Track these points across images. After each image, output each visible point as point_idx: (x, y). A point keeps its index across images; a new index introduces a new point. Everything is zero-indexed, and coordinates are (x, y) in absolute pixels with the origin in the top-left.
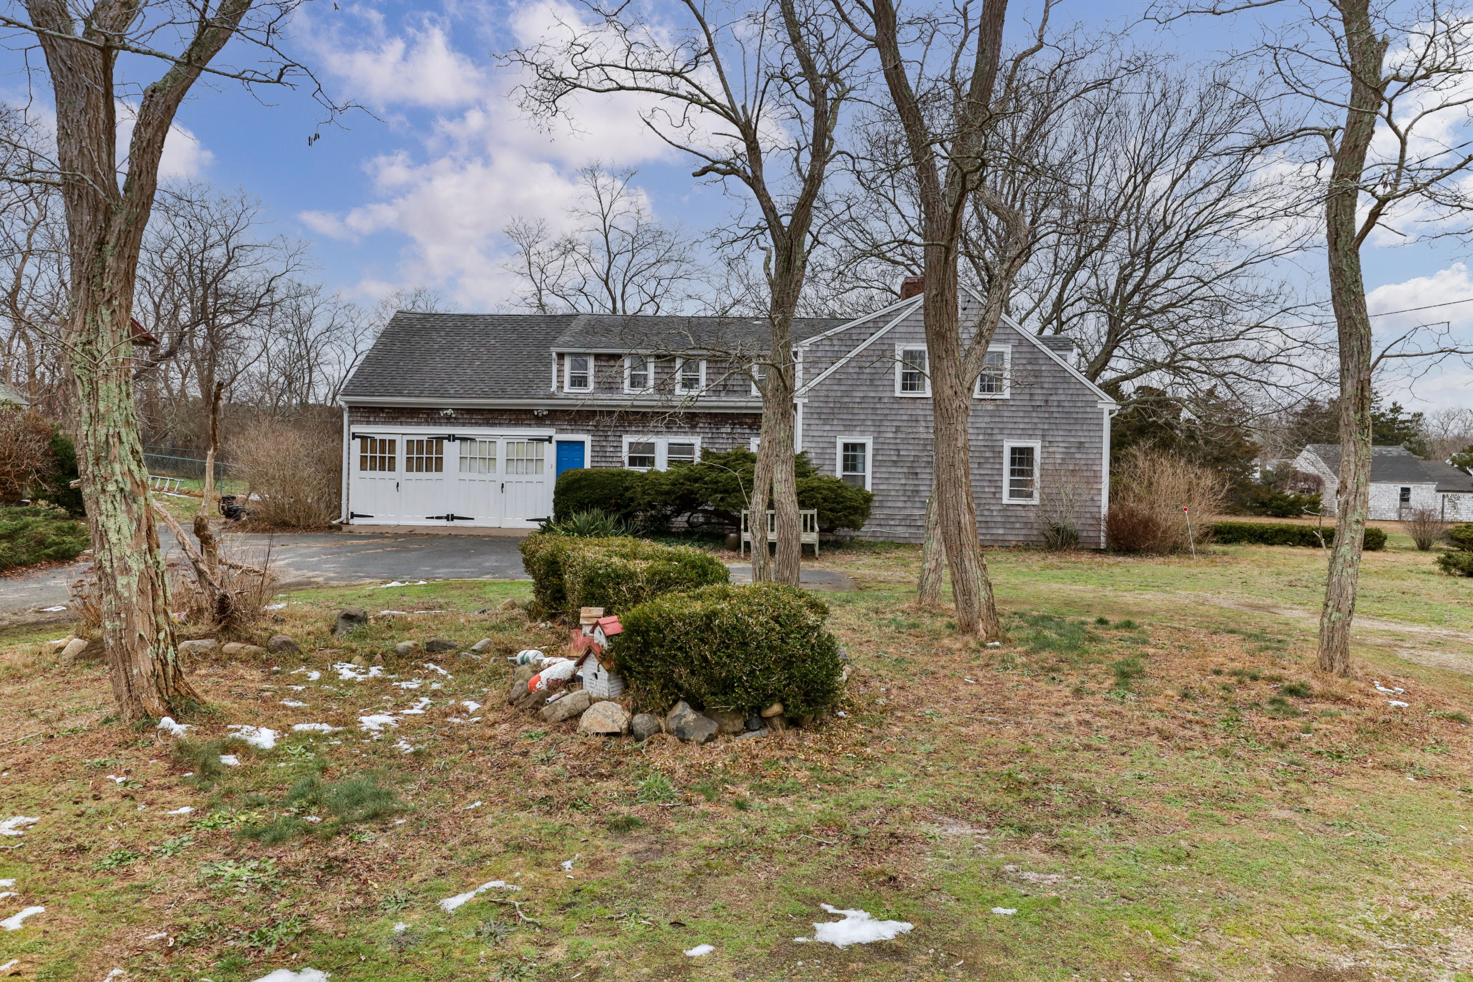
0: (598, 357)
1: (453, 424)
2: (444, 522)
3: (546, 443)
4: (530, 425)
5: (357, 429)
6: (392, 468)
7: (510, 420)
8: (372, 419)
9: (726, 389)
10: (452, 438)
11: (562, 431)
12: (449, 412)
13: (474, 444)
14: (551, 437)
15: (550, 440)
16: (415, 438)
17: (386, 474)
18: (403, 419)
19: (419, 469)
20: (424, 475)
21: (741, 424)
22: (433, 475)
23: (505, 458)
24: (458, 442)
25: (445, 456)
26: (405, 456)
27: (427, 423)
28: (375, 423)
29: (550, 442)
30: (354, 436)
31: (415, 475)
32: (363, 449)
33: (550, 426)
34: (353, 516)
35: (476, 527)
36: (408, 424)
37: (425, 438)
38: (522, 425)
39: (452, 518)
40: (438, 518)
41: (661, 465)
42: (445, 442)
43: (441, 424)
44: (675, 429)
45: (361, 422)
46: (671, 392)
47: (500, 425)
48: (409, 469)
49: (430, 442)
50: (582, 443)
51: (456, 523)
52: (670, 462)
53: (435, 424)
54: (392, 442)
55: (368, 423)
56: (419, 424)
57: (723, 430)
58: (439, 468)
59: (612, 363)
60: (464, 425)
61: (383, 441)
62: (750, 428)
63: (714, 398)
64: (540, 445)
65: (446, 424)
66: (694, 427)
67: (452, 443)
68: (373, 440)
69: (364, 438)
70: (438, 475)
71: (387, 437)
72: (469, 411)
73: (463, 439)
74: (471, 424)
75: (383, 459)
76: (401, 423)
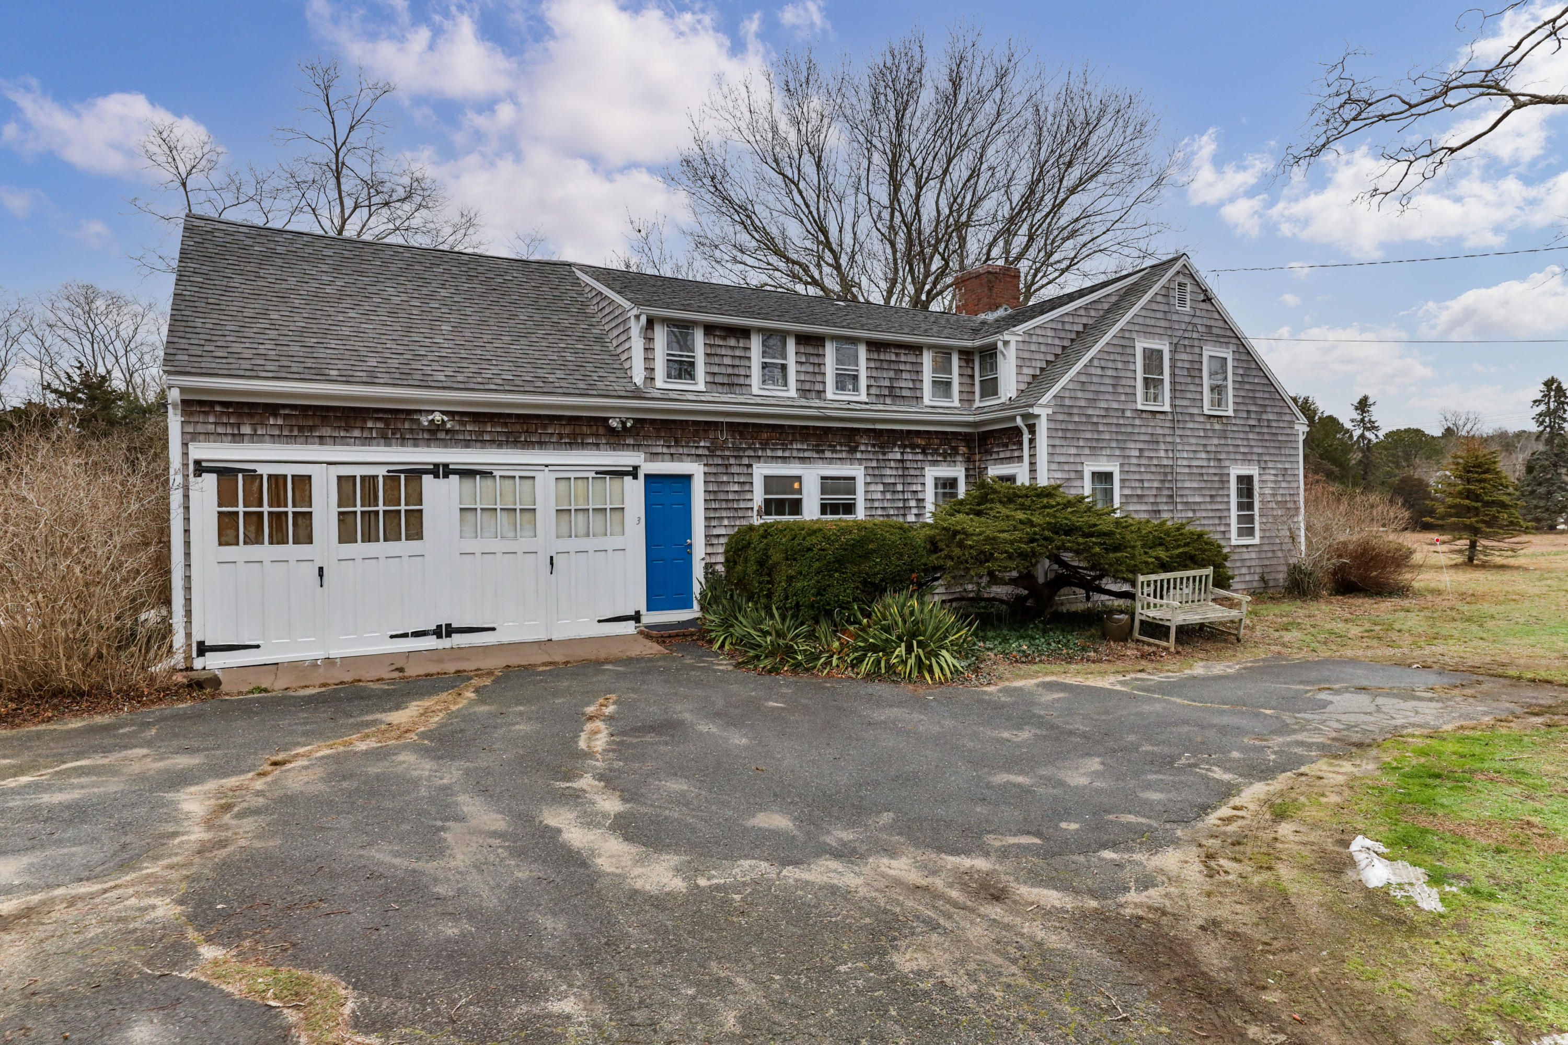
0: (709, 329)
1: (445, 444)
2: (430, 643)
3: (629, 479)
4: (597, 446)
5: (202, 451)
6: (305, 536)
7: (561, 436)
8: (246, 429)
9: (893, 394)
10: (442, 471)
11: (653, 457)
12: (438, 417)
13: (489, 482)
14: (636, 468)
15: (634, 473)
16: (358, 471)
17: (290, 550)
18: (326, 431)
19: (369, 537)
20: (381, 548)
21: (913, 447)
22: (404, 547)
23: (553, 509)
24: (454, 478)
25: (426, 507)
26: (334, 509)
27: (385, 438)
28: (254, 437)
29: (635, 477)
30: (200, 468)
31: (360, 548)
32: (226, 496)
33: (636, 447)
34: (203, 649)
35: (501, 646)
36: (344, 441)
37: (381, 471)
38: (583, 445)
39: (450, 631)
40: (417, 634)
41: (811, 511)
42: (427, 479)
43: (416, 443)
44: (828, 454)
45: (217, 437)
46: (820, 393)
47: (541, 444)
48: (346, 536)
49: (392, 479)
50: (688, 478)
51: (458, 640)
52: (824, 509)
53: (403, 441)
54: (303, 482)
55: (238, 438)
56: (366, 441)
57: (891, 456)
58: (416, 533)
59: (732, 342)
60: (467, 444)
61: (277, 481)
62: (924, 452)
63: (881, 407)
64: (617, 482)
65: (428, 443)
66: (853, 450)
67: (442, 482)
68: (252, 477)
69: (225, 473)
70: (414, 546)
71: (289, 471)
72: (477, 417)
73: (467, 473)
74: (483, 443)
75: (278, 519)
76: (322, 440)
